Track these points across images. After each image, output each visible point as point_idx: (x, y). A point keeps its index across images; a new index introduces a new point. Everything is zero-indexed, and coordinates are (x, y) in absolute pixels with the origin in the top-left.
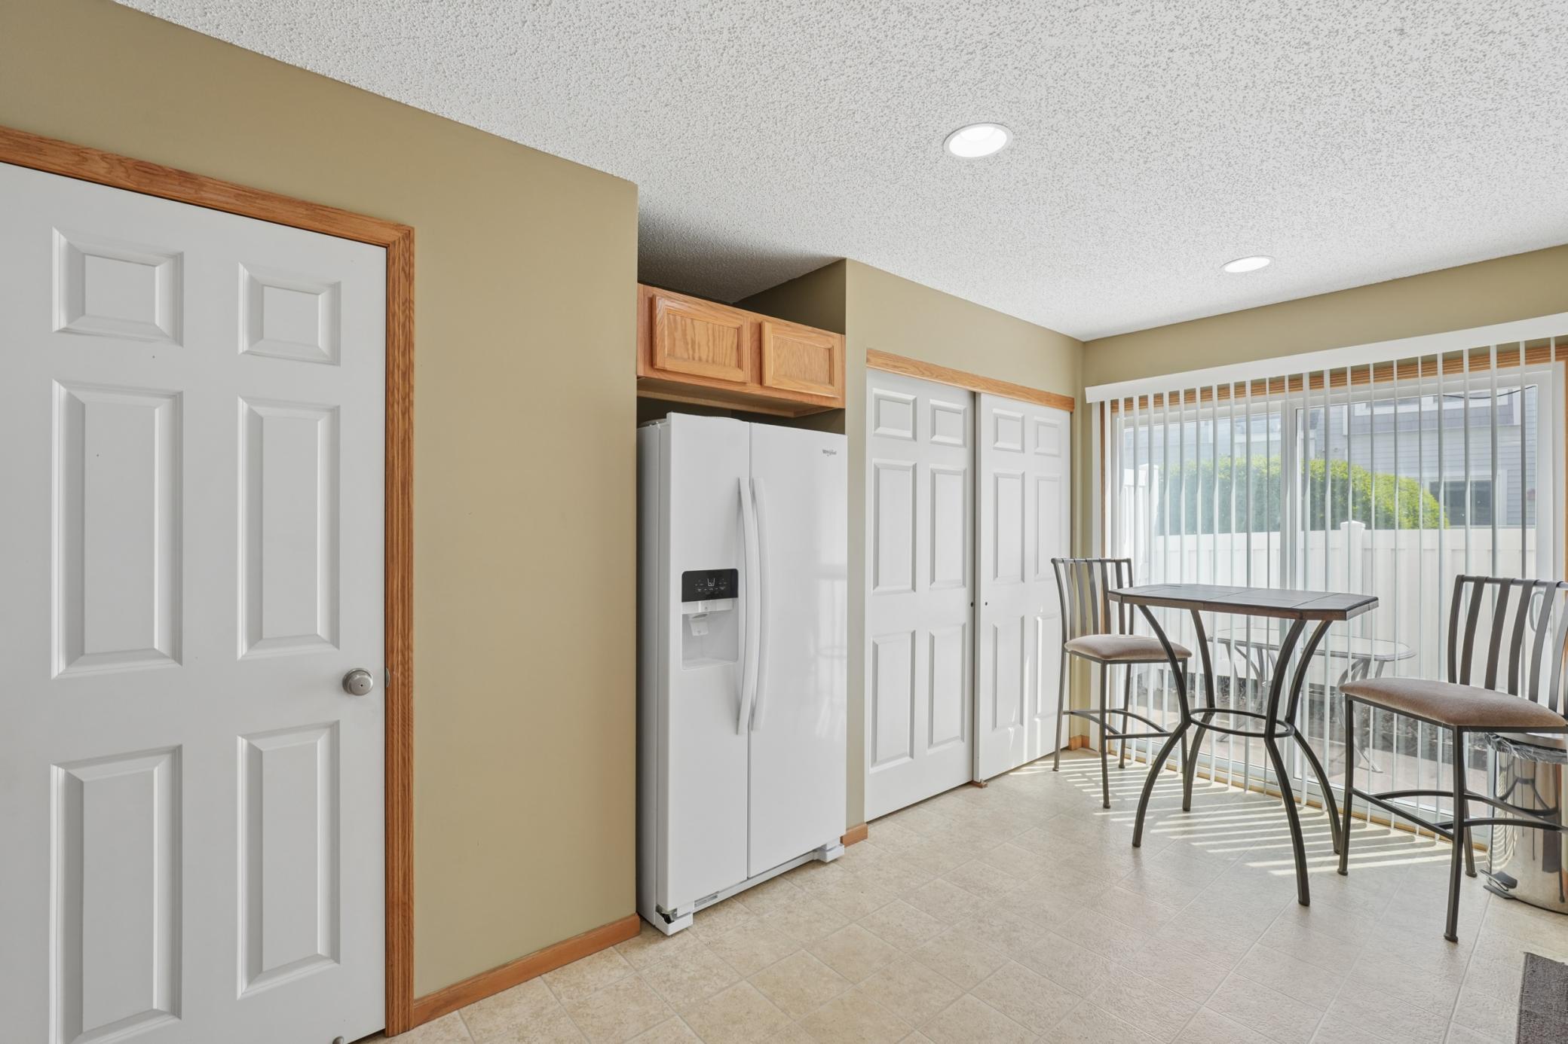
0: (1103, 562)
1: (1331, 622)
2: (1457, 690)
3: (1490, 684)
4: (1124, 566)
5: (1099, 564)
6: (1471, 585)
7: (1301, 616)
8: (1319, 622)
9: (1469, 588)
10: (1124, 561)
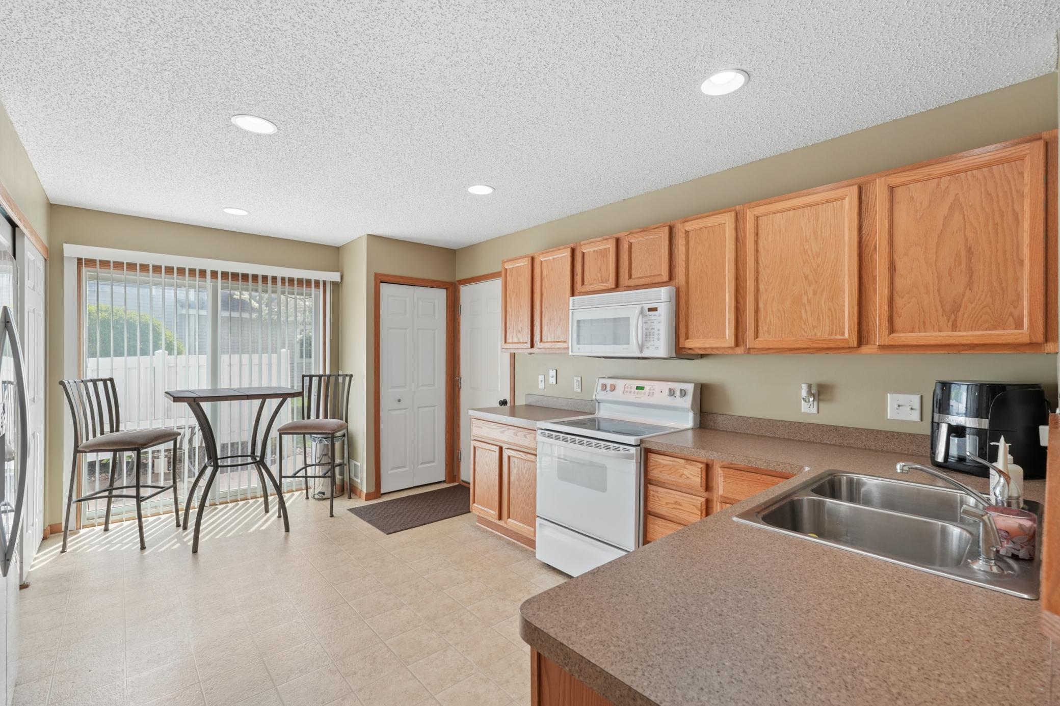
0: (85, 382)
1: (286, 399)
2: (306, 421)
3: (318, 417)
4: (109, 382)
5: (91, 383)
6: (308, 378)
7: (264, 397)
8: (261, 400)
9: (307, 379)
10: (108, 380)
